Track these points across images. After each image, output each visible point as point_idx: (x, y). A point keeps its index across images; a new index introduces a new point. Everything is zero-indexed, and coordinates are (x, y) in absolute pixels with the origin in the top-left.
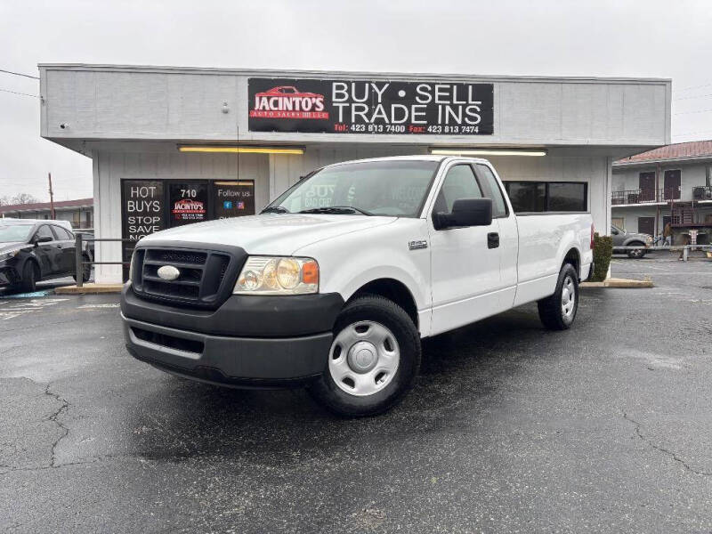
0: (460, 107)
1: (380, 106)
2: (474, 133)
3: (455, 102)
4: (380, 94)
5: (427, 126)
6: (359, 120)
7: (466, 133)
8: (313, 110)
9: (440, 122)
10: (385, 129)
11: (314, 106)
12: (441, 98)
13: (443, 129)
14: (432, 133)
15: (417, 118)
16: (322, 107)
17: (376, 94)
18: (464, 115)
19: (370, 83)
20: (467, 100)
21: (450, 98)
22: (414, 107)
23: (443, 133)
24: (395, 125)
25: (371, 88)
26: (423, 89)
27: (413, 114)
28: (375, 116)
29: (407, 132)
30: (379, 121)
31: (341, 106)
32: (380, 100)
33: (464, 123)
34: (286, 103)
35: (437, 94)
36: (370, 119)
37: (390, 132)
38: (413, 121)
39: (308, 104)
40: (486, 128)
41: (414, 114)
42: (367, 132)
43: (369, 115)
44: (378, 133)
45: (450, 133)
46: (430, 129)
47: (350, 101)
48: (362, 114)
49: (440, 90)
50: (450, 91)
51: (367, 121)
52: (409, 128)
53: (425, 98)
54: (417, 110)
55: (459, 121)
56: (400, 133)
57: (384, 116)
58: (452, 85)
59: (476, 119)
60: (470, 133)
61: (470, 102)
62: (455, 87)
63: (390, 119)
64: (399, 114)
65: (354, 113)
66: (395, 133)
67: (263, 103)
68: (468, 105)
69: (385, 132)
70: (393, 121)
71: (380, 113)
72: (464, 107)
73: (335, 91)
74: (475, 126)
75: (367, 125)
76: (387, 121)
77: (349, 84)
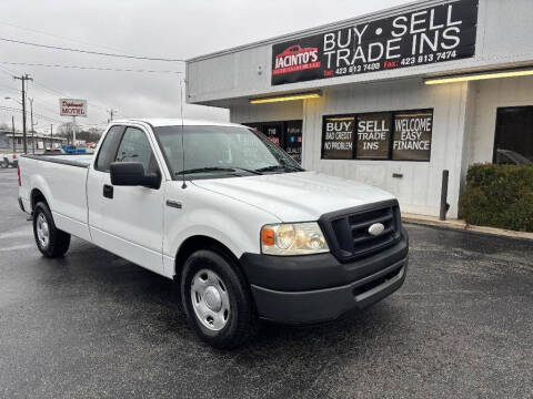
0: (437, 32)
1: (360, 48)
2: (451, 58)
3: (432, 27)
4: (360, 36)
5: (400, 59)
6: (343, 64)
7: (441, 60)
8: (310, 62)
9: (413, 53)
10: (362, 68)
11: (311, 57)
12: (416, 27)
13: (417, 59)
14: (406, 66)
15: (392, 53)
16: (316, 57)
17: (357, 38)
18: (441, 39)
19: (352, 28)
20: (445, 23)
21: (427, 25)
22: (389, 42)
23: (417, 64)
24: (371, 63)
25: (353, 32)
26: (399, 22)
27: (387, 50)
28: (355, 57)
29: (382, 68)
30: (359, 62)
31: (329, 53)
32: (360, 42)
33: (440, 50)
34: (293, 59)
35: (413, 23)
36: (350, 61)
37: (367, 71)
38: (388, 57)
39: (306, 57)
40: (466, 51)
41: (389, 49)
42: (348, 73)
43: (350, 59)
44: (357, 73)
45: (423, 63)
46: (403, 63)
47: (337, 48)
48: (344, 58)
49: (417, 18)
50: (427, 17)
51: (348, 63)
52: (384, 65)
53: (401, 30)
54: (392, 45)
55: (434, 48)
56: (375, 70)
57: (362, 57)
58: (429, 10)
59: (453, 42)
60: (446, 60)
61: (449, 24)
62: (433, 12)
63: (367, 59)
64: (376, 51)
65: (339, 58)
66: (371, 71)
67: (281, 62)
68: (446, 27)
69: (362, 71)
70: (370, 60)
71: (359, 54)
72: (441, 31)
73: (326, 42)
74: (452, 50)
75: (348, 67)
76: (364, 61)
77: (336, 33)
